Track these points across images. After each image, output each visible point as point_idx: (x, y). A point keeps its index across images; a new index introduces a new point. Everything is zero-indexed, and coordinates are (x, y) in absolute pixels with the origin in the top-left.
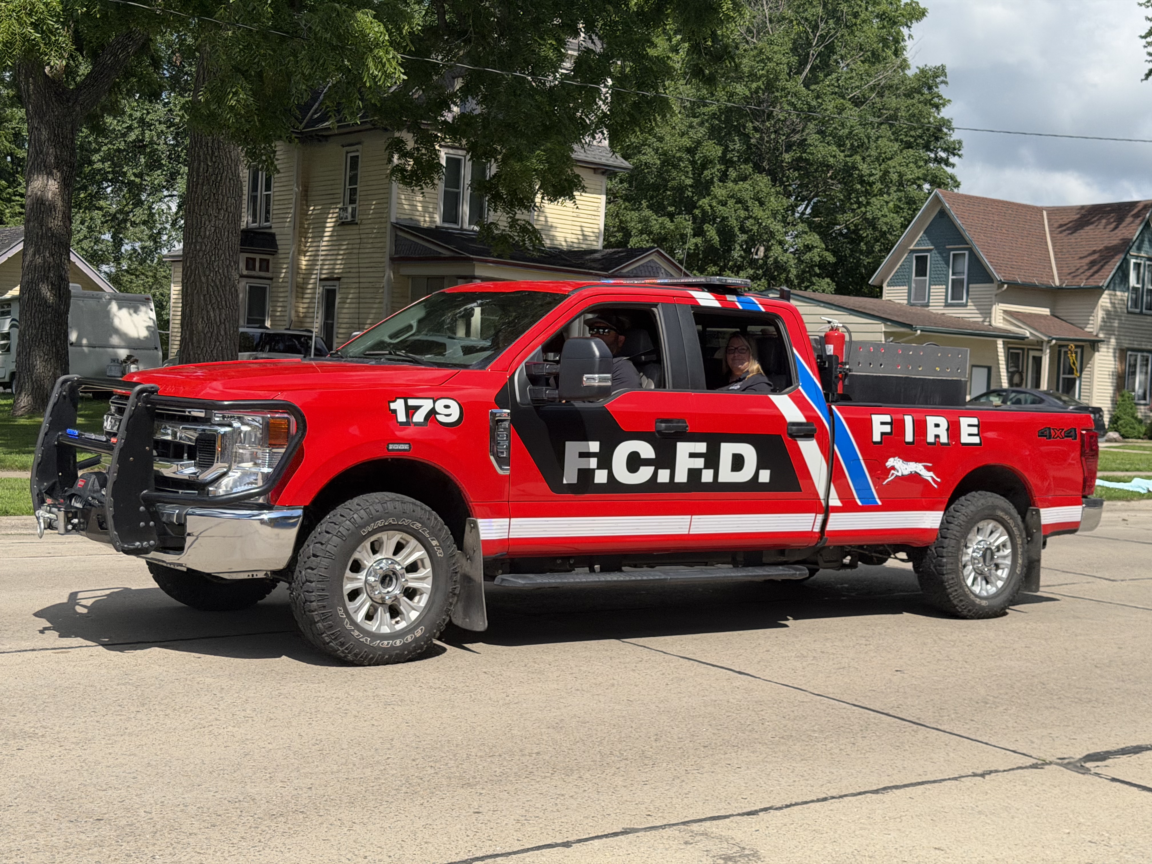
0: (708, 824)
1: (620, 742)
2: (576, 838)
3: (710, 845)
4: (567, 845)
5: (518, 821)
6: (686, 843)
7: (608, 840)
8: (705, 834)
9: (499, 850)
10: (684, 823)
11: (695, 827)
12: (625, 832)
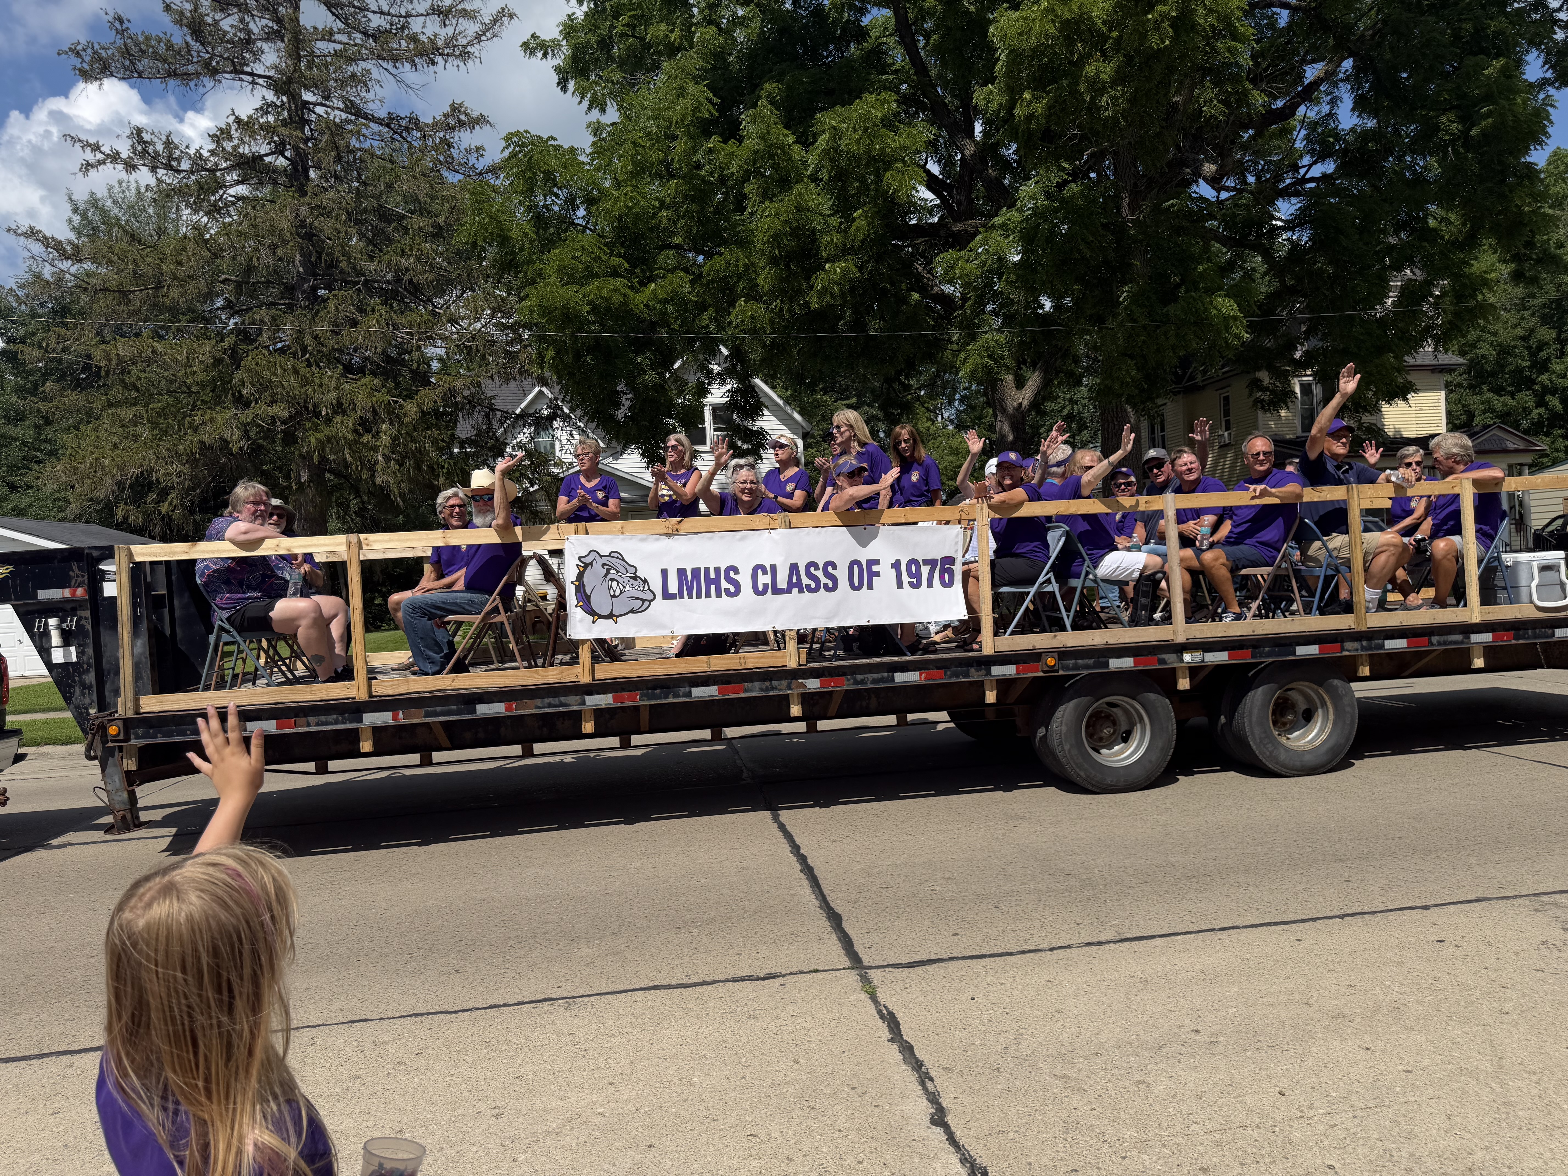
0: (1558, 896)
1: (1474, 830)
2: (1433, 903)
3: (1559, 912)
4: (1426, 908)
5: (1383, 889)
6: (1536, 910)
7: (1462, 906)
8: (1555, 904)
9: (1366, 909)
10: (1535, 895)
11: (1545, 898)
12: (1478, 900)
